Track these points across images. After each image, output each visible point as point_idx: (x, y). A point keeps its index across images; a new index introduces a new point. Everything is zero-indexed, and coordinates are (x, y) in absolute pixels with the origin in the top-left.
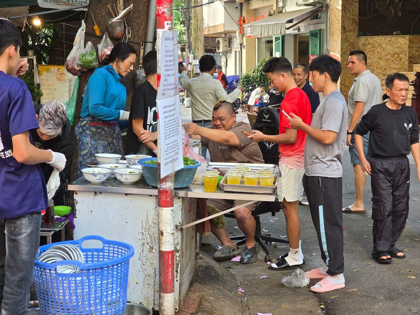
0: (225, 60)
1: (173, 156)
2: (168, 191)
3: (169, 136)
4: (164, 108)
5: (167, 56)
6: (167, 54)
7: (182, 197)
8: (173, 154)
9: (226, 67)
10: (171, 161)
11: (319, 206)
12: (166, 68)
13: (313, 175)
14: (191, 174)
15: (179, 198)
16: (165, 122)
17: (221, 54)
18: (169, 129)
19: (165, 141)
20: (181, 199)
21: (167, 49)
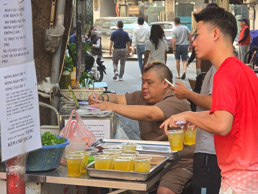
0: (253, 12)
1: (23, 134)
2: (16, 176)
3: (16, 111)
4: (5, 77)
5: (7, 16)
6: (7, 13)
7: (42, 183)
8: (23, 132)
9: (254, 20)
10: (20, 141)
11: (202, 189)
12: (7, 30)
13: (200, 152)
14: (54, 155)
15: (38, 184)
16: (8, 95)
17: (248, 6)
18: (15, 103)
19: (8, 117)
20: (40, 184)
21: (7, 7)
